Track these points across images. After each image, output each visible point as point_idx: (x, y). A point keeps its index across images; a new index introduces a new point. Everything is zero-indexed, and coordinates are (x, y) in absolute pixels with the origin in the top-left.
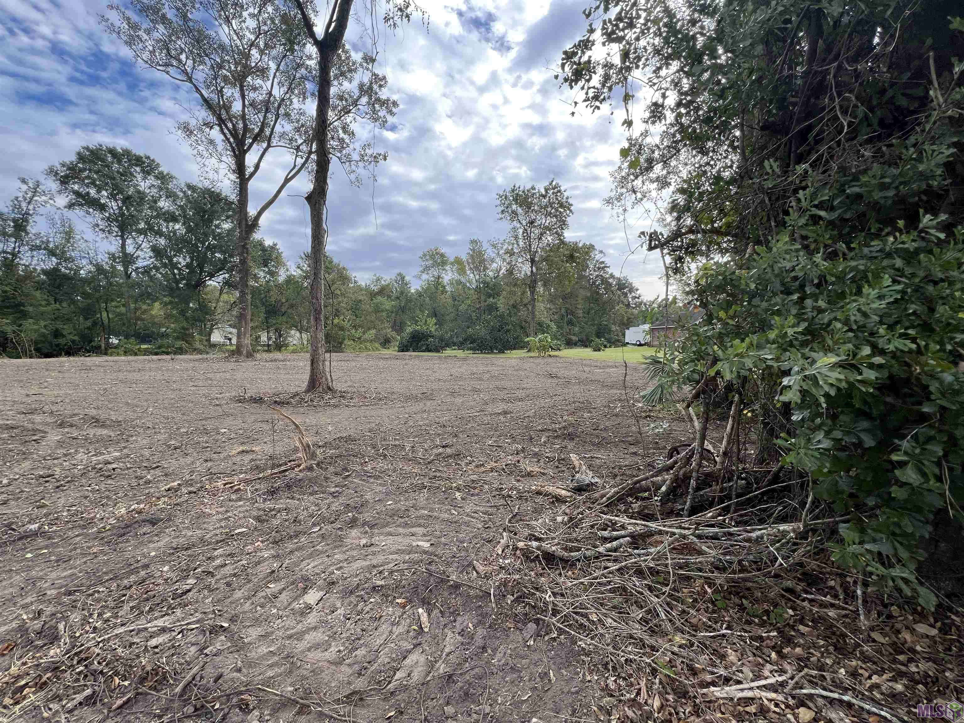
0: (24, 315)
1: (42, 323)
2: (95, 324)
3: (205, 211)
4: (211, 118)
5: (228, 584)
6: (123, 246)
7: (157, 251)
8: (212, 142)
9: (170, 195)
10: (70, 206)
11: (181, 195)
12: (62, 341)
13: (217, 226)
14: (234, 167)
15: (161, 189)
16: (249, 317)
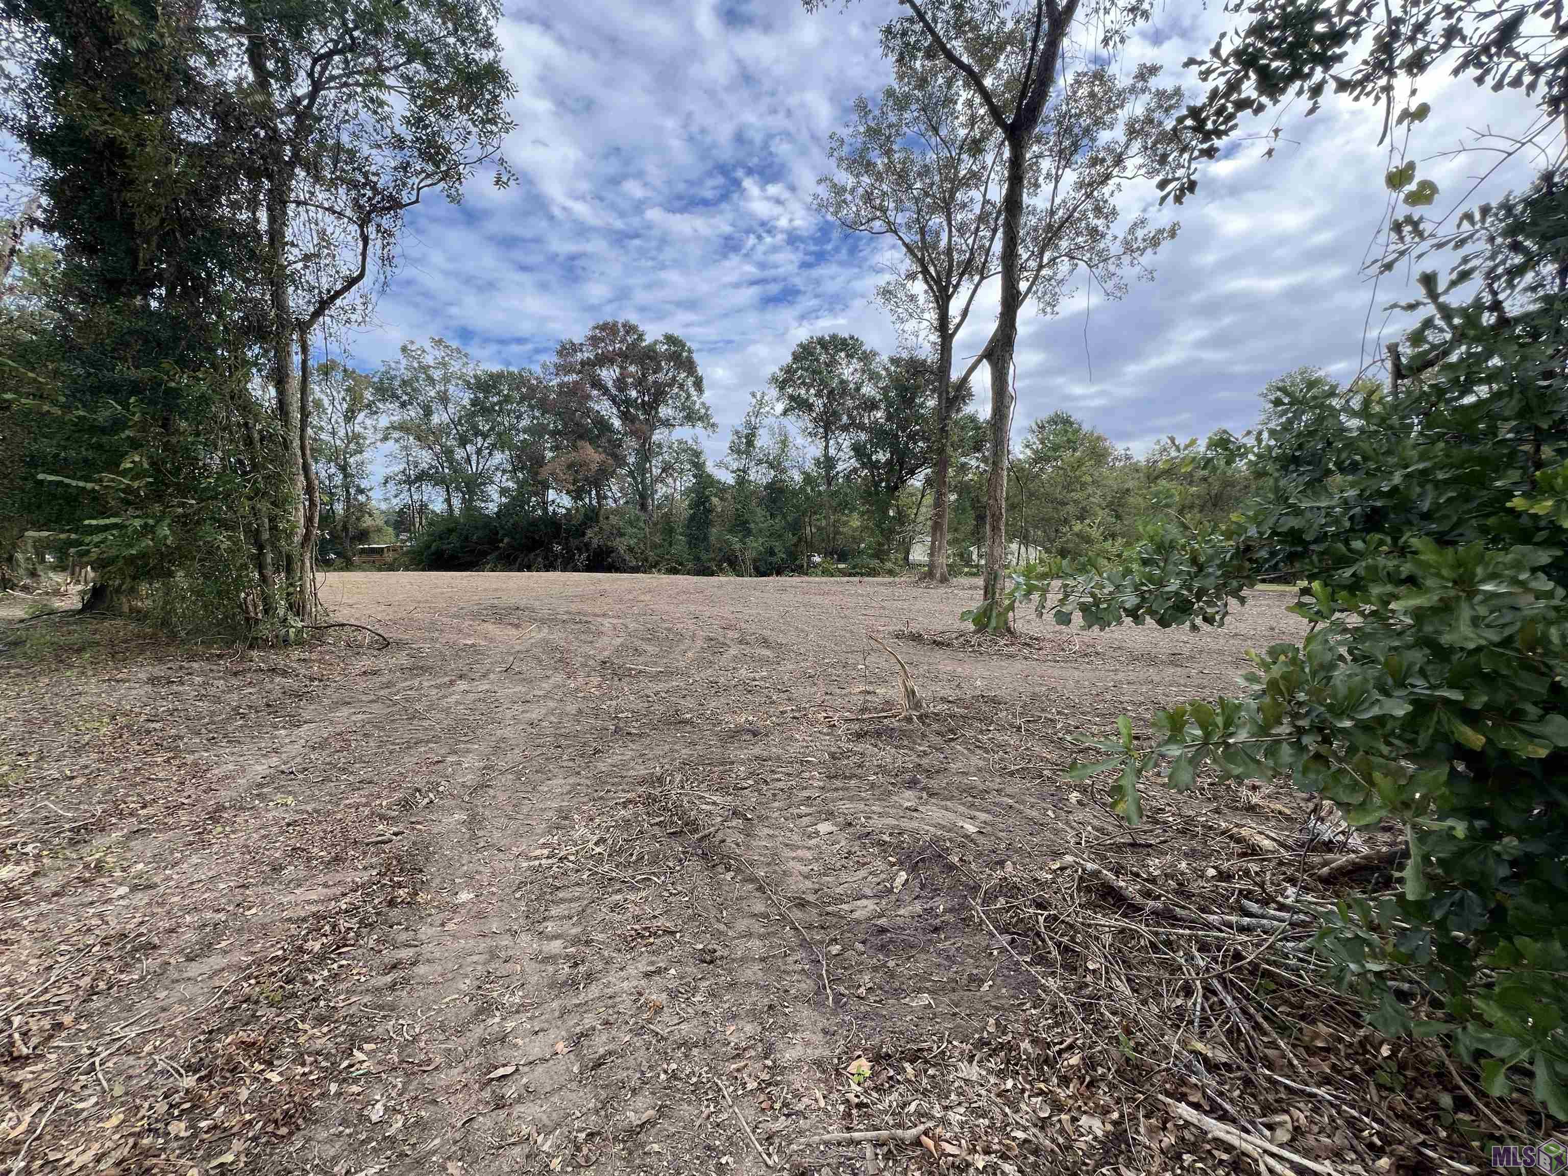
0: (748, 532)
1: (761, 540)
2: (800, 540)
3: (907, 389)
4: (915, 267)
5: (774, 795)
6: (827, 447)
7: (858, 450)
8: (913, 298)
9: (874, 377)
10: (785, 413)
11: (884, 373)
12: (774, 559)
13: (921, 406)
14: (936, 323)
15: (864, 371)
16: (945, 527)
